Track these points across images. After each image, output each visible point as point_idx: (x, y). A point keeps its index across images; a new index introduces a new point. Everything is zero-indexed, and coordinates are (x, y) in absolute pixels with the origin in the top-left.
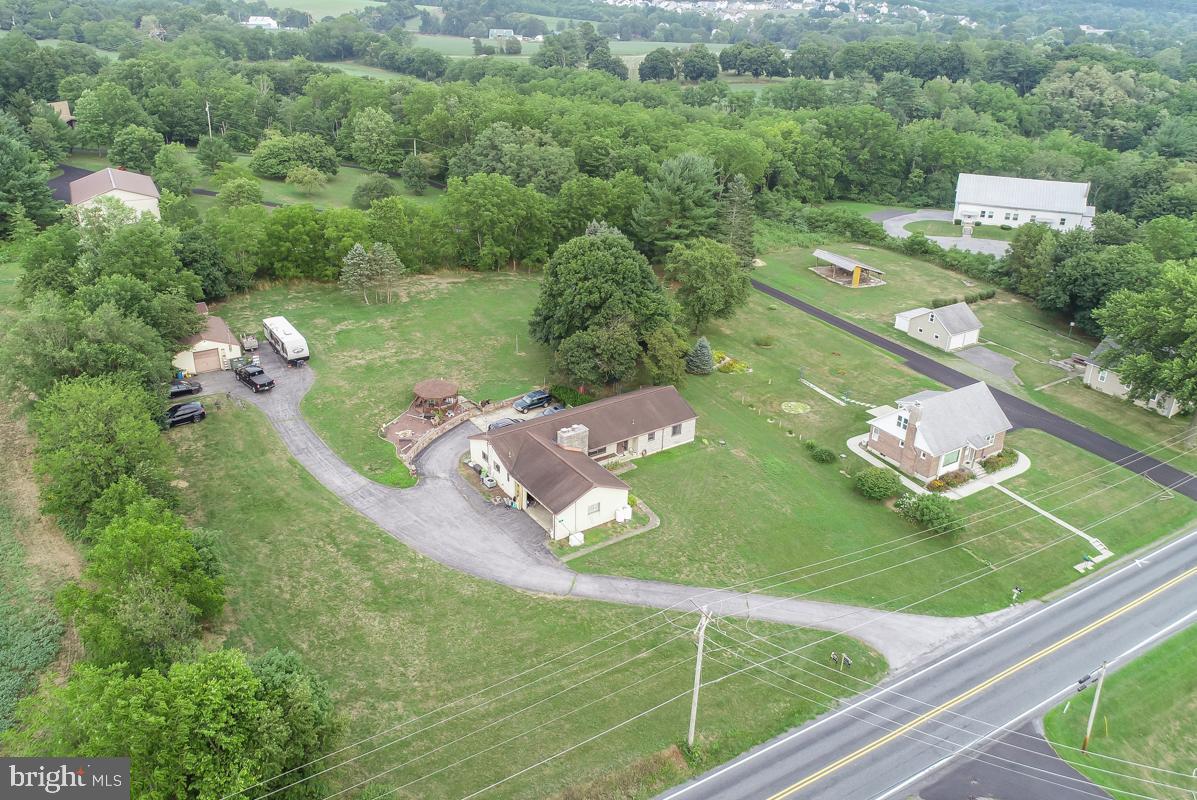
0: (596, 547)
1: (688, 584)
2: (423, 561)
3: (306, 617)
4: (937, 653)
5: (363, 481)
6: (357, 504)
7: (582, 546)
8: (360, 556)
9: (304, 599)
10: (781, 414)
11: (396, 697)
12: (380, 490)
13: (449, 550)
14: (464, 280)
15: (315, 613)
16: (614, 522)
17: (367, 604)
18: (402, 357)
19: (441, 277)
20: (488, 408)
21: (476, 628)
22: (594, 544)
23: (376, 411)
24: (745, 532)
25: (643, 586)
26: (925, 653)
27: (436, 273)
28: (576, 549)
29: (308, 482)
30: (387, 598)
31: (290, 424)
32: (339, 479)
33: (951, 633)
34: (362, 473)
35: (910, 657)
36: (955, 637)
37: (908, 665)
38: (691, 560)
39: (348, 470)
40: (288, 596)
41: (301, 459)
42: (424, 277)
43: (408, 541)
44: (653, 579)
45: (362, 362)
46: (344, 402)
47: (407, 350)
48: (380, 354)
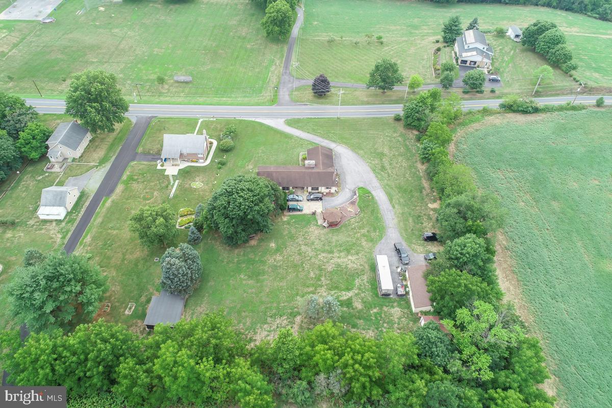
1: (308, 141)
3: (401, 155)
5: (374, 193)
6: (378, 185)
8: (383, 168)
9: (400, 159)
11: (387, 136)
12: (370, 189)
15: (398, 155)
18: (331, 255)
23: (356, 224)
32: (380, 196)
34: (372, 196)
35: (279, 120)
39: (376, 198)
41: (391, 208)
45: (350, 257)
46: (368, 231)
47: (325, 260)
48: (339, 261)
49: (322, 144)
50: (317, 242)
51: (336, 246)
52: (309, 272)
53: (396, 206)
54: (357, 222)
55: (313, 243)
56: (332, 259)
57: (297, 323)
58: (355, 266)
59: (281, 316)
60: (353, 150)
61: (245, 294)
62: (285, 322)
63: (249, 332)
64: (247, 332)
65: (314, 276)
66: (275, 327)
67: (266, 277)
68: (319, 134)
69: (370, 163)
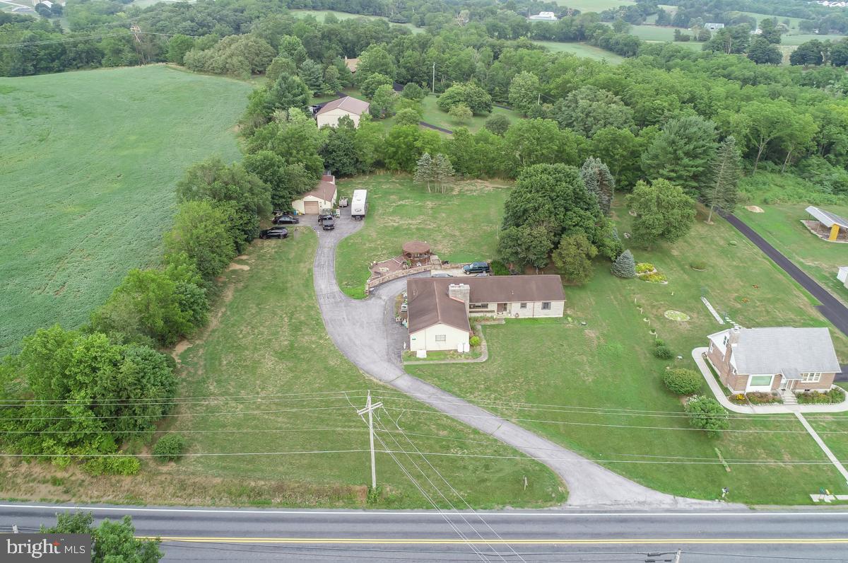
0: (431, 362)
1: (470, 402)
2: (326, 340)
4: (613, 508)
5: (336, 288)
6: (322, 301)
7: (424, 359)
8: (297, 328)
9: (247, 340)
10: (660, 318)
11: (243, 402)
12: (340, 297)
13: (346, 339)
14: (506, 187)
15: (246, 349)
16: (456, 351)
17: (276, 353)
18: (421, 226)
19: (491, 183)
20: (446, 266)
21: (319, 383)
22: (432, 360)
23: (379, 254)
24: (542, 383)
25: (439, 393)
26: (605, 504)
27: (490, 180)
28: (419, 359)
29: (308, 282)
30: (289, 354)
31: (326, 250)
32: (325, 284)
33: (642, 499)
34: (340, 285)
35: (590, 502)
36: (643, 503)
37: (581, 506)
38: (487, 389)
39: (334, 281)
40: (241, 336)
41: (315, 269)
42: (479, 181)
43: (329, 328)
44: (449, 391)
45: (396, 224)
46: (365, 244)
47: (428, 222)
48: (410, 222)
49: (431, 390)
50: (439, 238)
51: (413, 234)
53: (305, 270)
54: (377, 256)
55: (444, 237)
58: (390, 218)
60: (354, 367)
68: (445, 421)
69: (321, 338)
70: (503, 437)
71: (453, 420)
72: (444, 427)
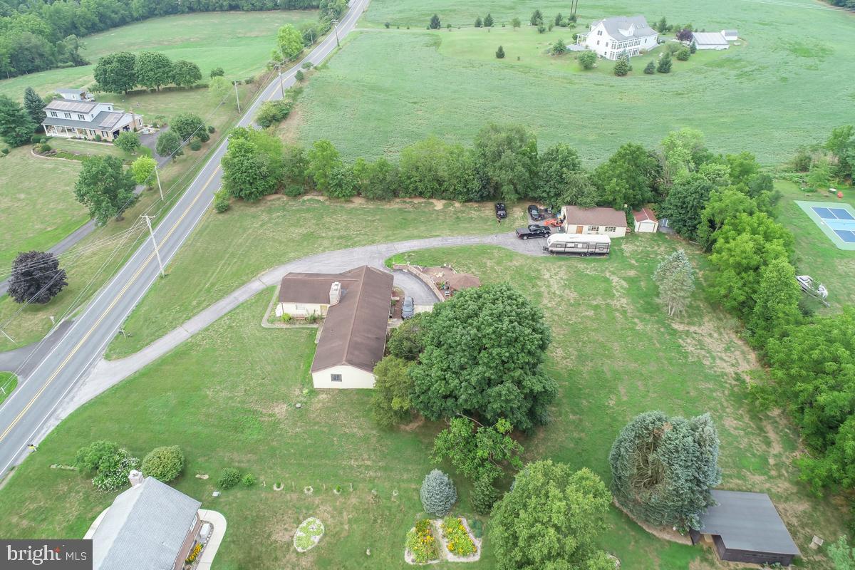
1: (221, 317)
3: (319, 218)
5: (402, 251)
6: (383, 246)
8: (344, 238)
9: (328, 220)
11: (261, 226)
12: (391, 254)
17: (312, 232)
29: (414, 237)
32: (411, 245)
34: (408, 252)
35: (96, 370)
39: (415, 249)
43: (340, 251)
44: (237, 307)
49: (241, 299)
52: (587, 317)
56: (554, 293)
57: (687, 328)
58: (563, 272)
59: (680, 346)
60: (284, 263)
61: (650, 394)
62: (689, 341)
63: (726, 383)
64: (727, 385)
65: (593, 312)
66: (703, 352)
67: (605, 369)
69: (326, 248)
70: (175, 332)
71: (205, 308)
72: (199, 304)
